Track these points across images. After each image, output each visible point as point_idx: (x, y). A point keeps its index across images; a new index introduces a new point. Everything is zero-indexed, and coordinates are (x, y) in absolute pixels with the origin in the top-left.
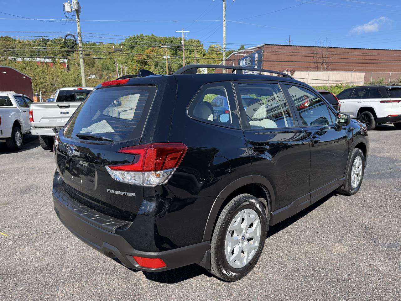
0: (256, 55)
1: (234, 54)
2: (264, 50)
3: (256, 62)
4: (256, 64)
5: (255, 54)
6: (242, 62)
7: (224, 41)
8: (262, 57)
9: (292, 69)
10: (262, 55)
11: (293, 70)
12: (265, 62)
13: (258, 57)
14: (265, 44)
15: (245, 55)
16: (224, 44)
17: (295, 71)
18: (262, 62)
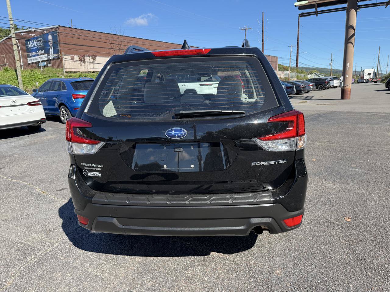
0: (50, 37)
1: (20, 33)
2: (59, 31)
3: (51, 45)
4: (51, 46)
5: (49, 35)
6: (31, 44)
7: (11, 16)
8: (58, 40)
9: (93, 54)
10: (58, 38)
11: (94, 56)
12: (62, 45)
13: (53, 39)
14: (59, 25)
15: (35, 35)
16: (10, 19)
17: (96, 57)
18: (59, 44)
